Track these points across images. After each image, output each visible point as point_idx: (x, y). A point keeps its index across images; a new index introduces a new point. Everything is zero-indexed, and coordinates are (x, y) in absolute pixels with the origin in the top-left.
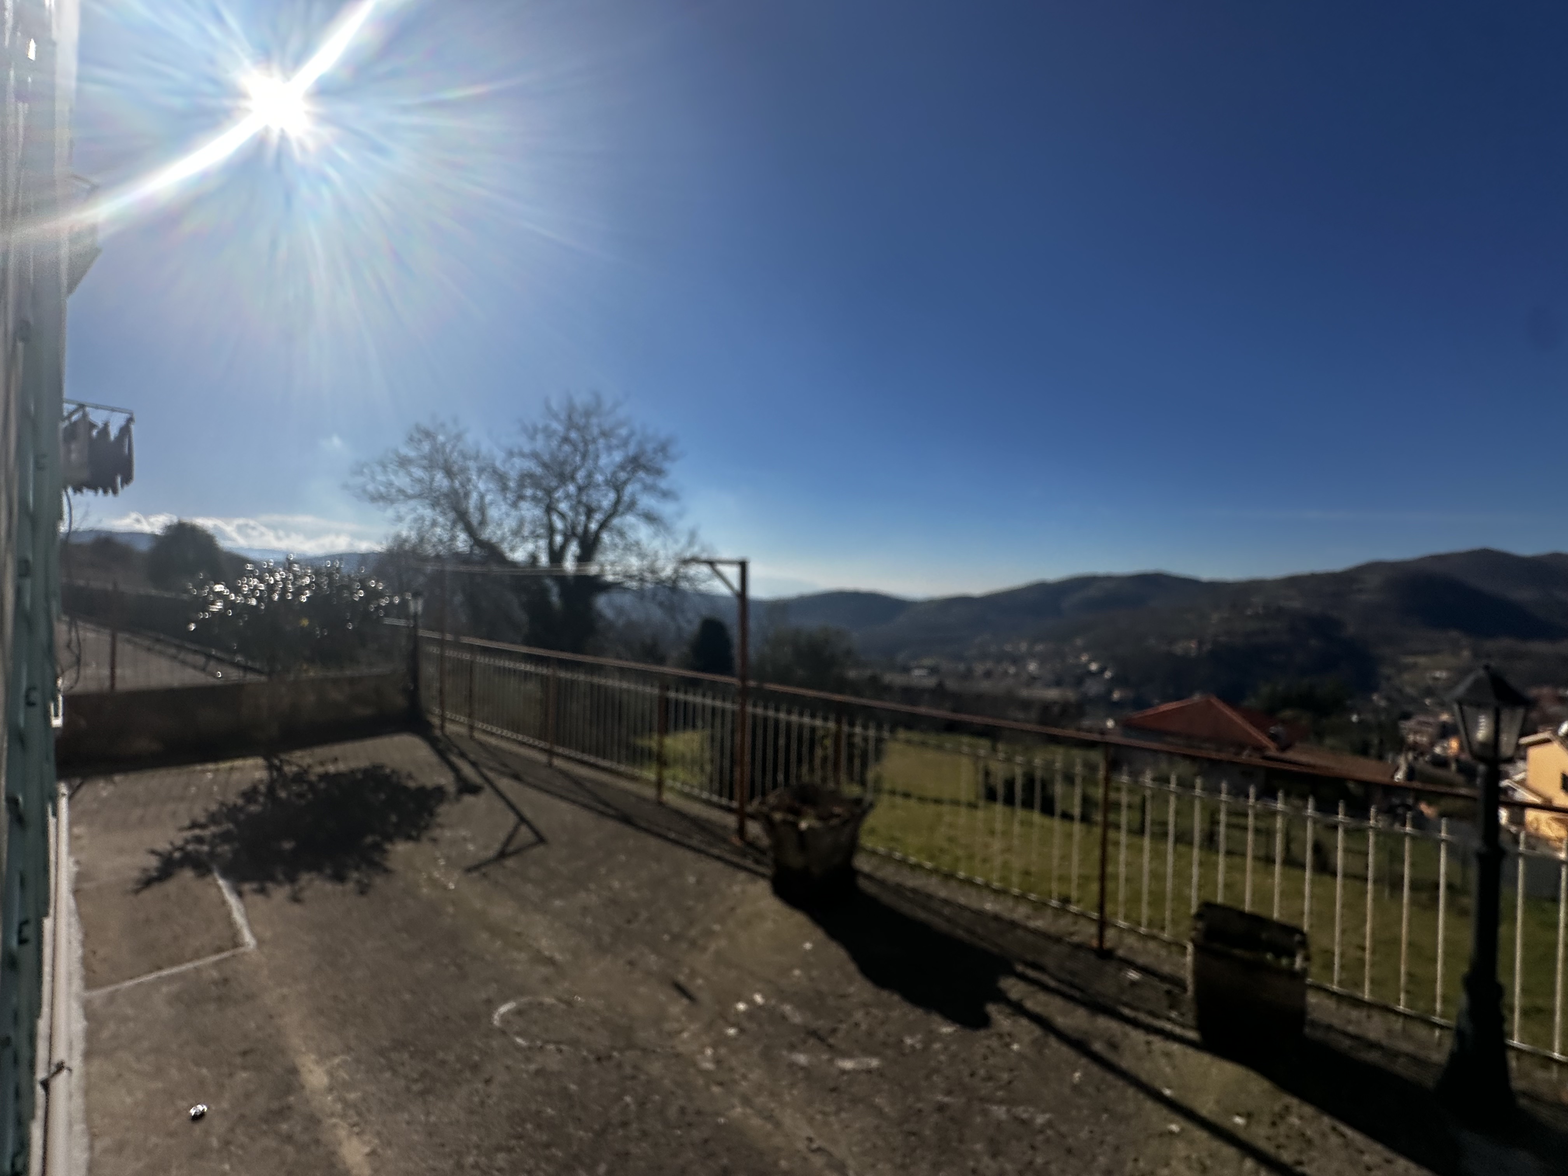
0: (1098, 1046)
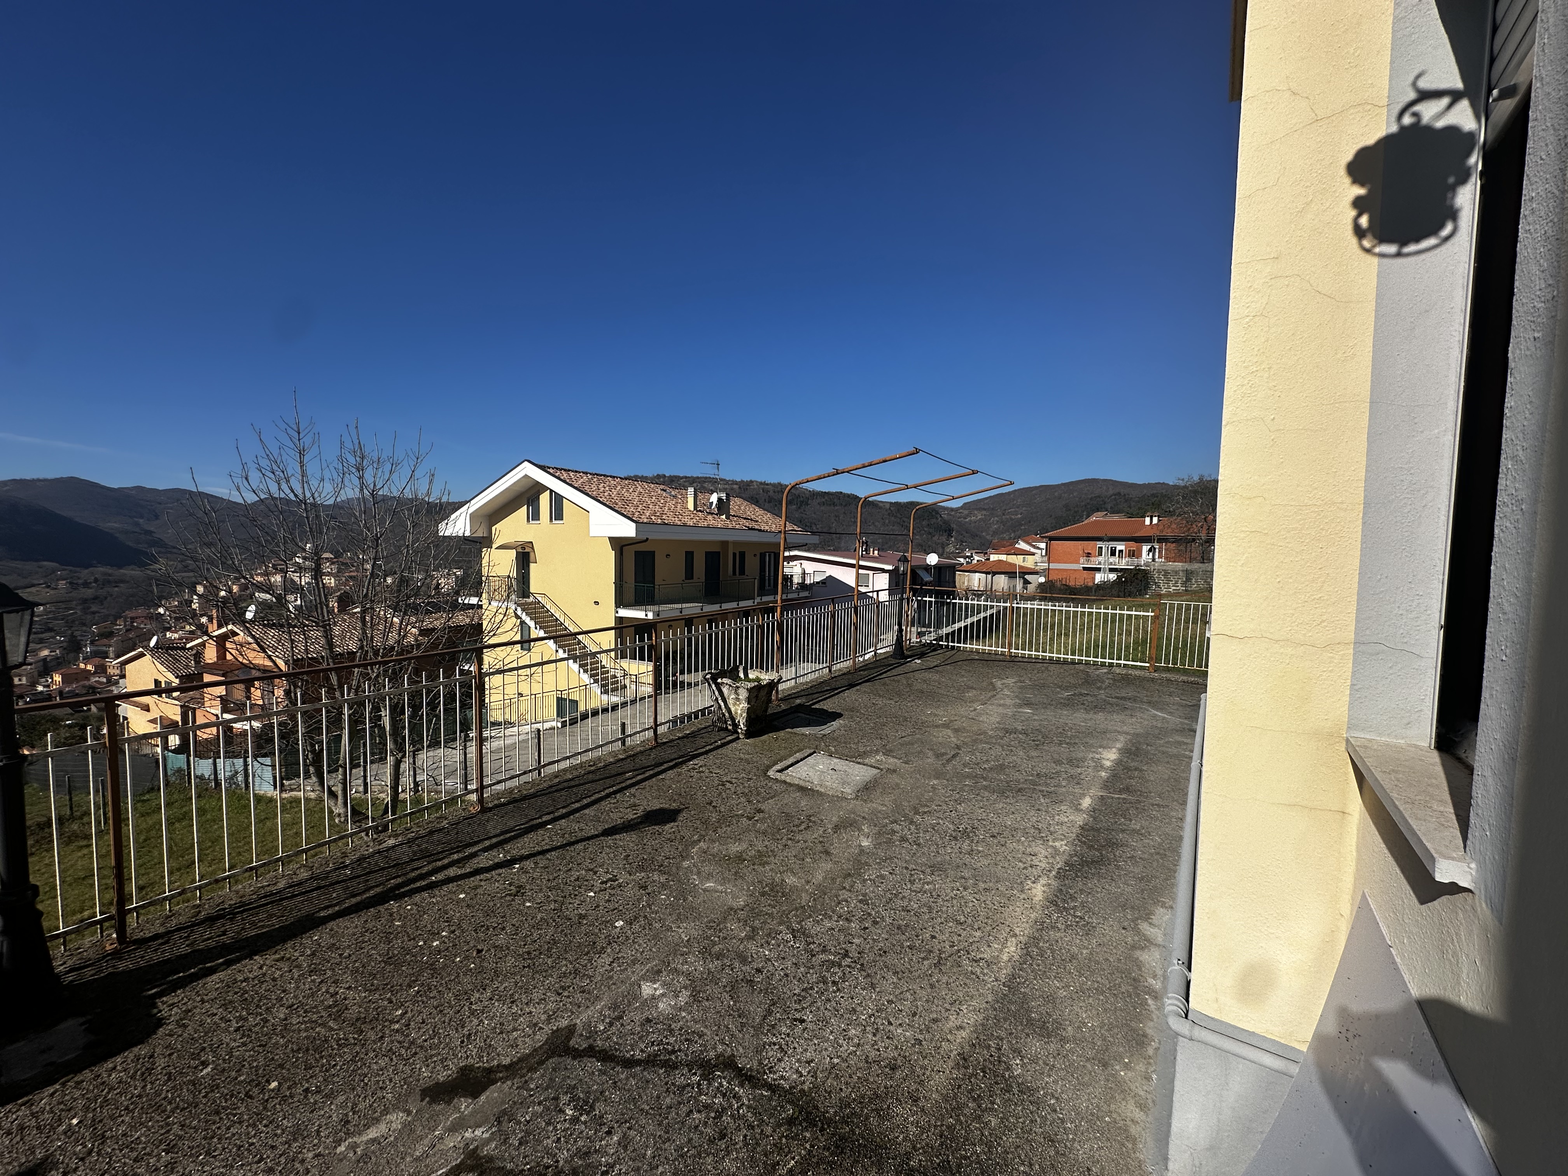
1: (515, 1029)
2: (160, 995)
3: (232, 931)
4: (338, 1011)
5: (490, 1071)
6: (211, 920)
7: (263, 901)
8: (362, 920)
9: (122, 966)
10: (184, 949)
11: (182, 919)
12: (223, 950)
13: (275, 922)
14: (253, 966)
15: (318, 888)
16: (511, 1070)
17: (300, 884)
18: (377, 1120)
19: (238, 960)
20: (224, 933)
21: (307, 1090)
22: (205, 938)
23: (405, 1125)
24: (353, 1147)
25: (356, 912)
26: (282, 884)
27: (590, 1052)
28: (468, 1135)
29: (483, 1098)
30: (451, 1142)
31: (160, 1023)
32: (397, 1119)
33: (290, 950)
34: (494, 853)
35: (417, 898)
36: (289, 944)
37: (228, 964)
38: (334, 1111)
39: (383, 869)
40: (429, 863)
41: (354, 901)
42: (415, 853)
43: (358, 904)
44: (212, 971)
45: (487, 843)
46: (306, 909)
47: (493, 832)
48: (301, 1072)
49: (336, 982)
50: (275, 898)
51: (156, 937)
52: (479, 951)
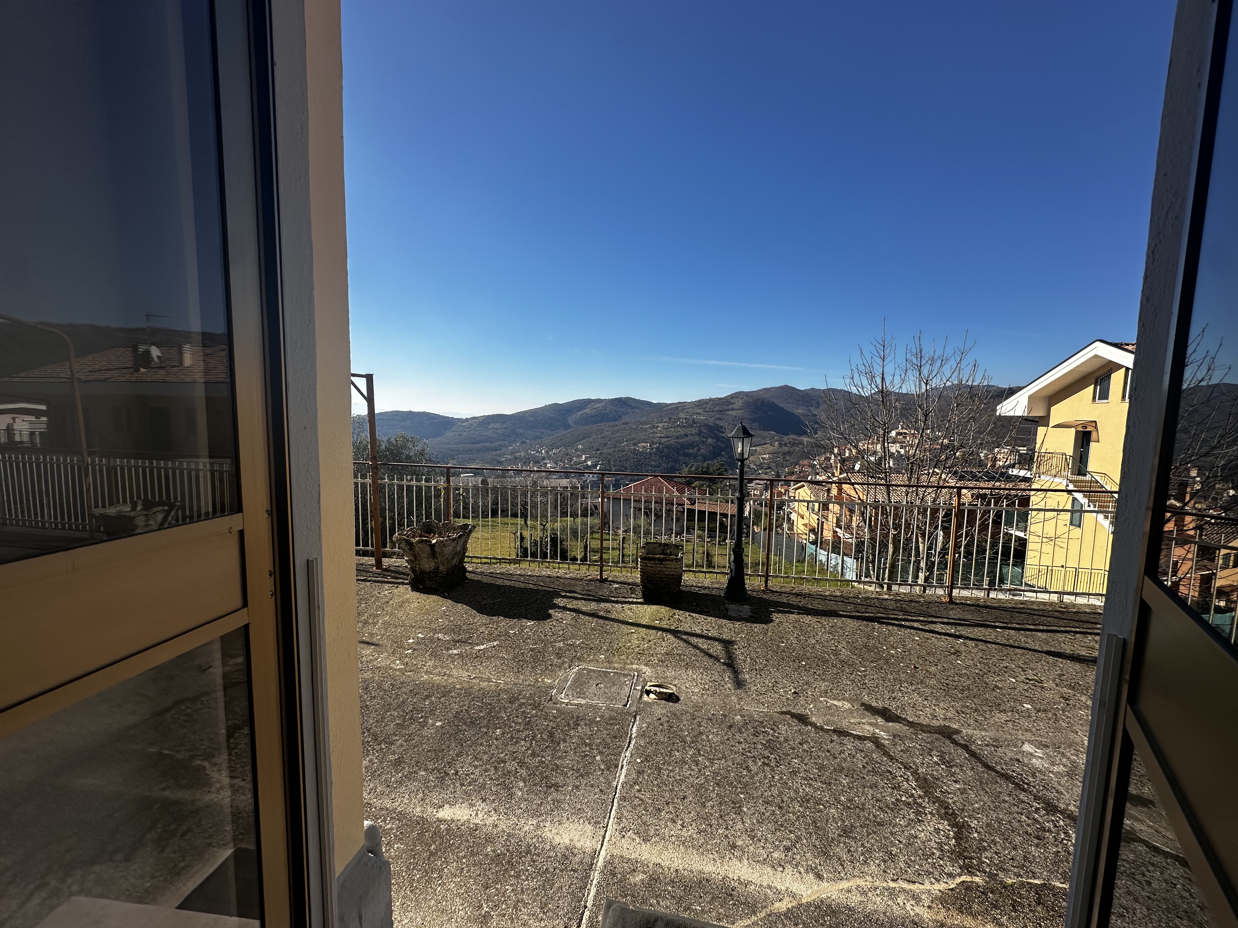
0: (601, 613)
1: (921, 710)
2: (774, 612)
3: (803, 602)
4: (836, 653)
5: (900, 717)
6: (797, 595)
7: (818, 597)
8: (859, 624)
9: (765, 596)
10: (785, 601)
11: (787, 590)
12: (798, 608)
13: (820, 607)
14: (807, 619)
15: (842, 602)
16: (911, 724)
17: (835, 596)
18: (839, 700)
19: (802, 614)
20: (800, 602)
21: (815, 673)
22: (794, 600)
23: (850, 709)
24: (827, 702)
25: (857, 619)
26: (827, 593)
27: (965, 747)
28: (877, 731)
29: (890, 724)
30: (867, 727)
31: (772, 621)
32: (847, 705)
33: (824, 620)
34: (949, 627)
35: (890, 628)
36: (824, 618)
37: (799, 613)
38: (823, 685)
39: (877, 607)
40: (904, 615)
41: (857, 614)
42: (897, 607)
43: (858, 616)
44: (793, 613)
45: (945, 620)
46: (835, 608)
47: (952, 616)
48: (815, 665)
49: (839, 642)
50: (823, 598)
51: (777, 592)
52: (915, 667)
